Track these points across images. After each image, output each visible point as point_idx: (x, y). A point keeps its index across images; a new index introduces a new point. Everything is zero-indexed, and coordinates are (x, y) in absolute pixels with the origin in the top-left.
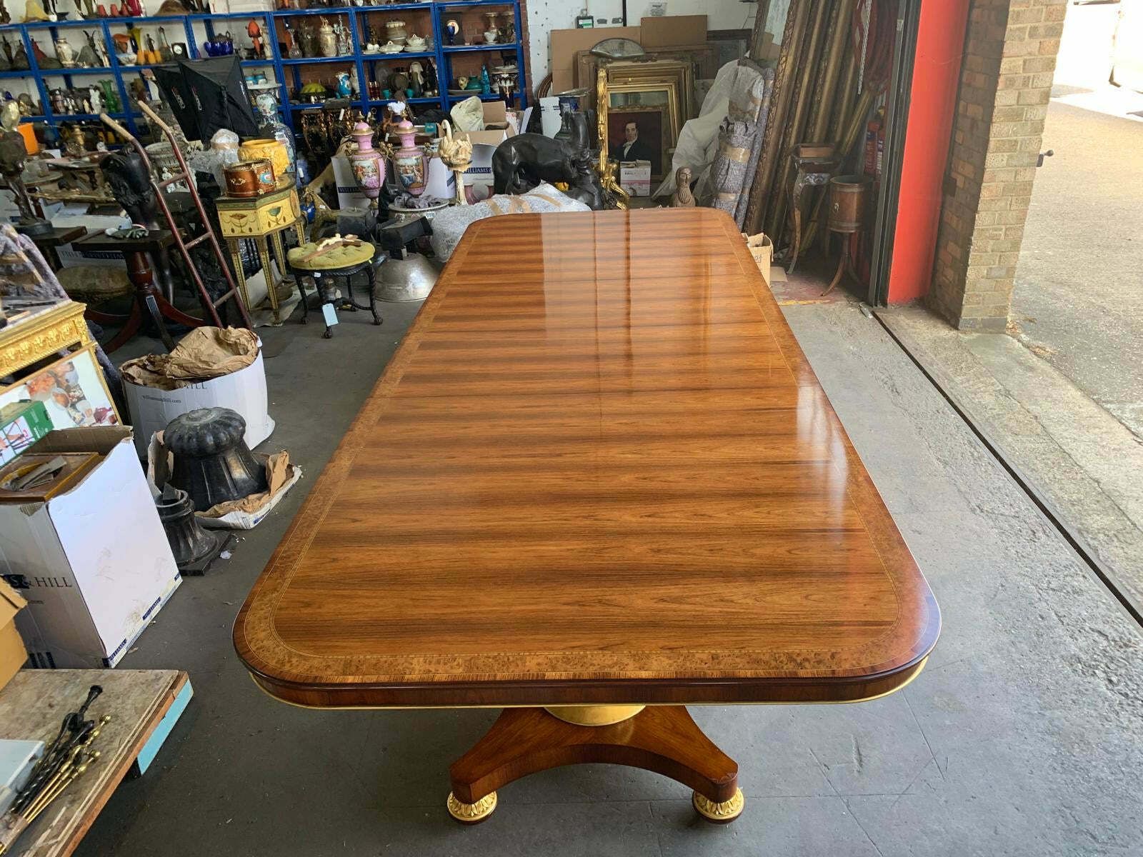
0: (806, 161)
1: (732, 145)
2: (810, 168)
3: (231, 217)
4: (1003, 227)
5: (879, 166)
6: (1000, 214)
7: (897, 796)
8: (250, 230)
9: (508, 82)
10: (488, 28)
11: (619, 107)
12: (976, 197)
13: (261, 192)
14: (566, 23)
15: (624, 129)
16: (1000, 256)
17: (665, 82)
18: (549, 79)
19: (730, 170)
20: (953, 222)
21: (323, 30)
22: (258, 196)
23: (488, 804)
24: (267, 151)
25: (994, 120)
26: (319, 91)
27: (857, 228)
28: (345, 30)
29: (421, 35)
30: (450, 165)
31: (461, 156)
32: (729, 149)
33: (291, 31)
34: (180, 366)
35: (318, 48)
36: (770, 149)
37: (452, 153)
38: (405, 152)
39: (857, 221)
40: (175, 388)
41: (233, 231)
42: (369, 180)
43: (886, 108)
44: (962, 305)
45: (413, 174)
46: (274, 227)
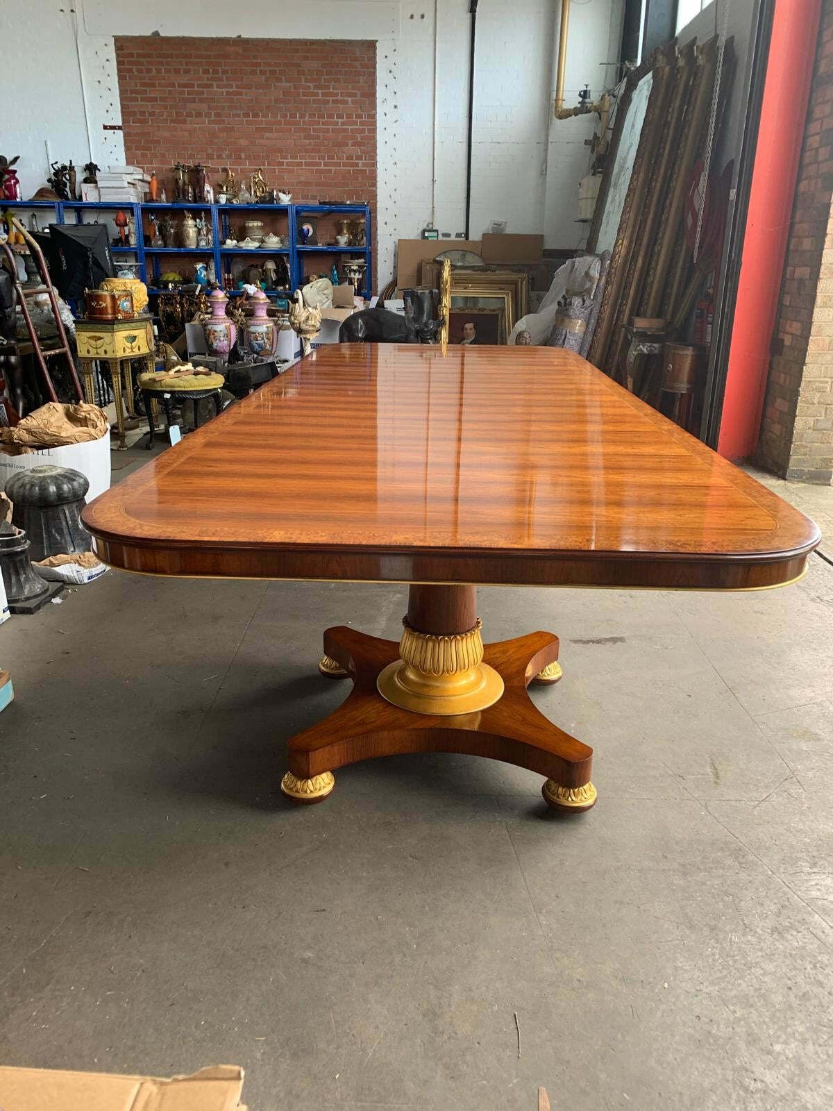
0: (640, 330)
1: (569, 317)
2: (644, 337)
3: (89, 338)
4: (829, 380)
5: (708, 339)
6: (827, 368)
7: (757, 802)
8: (106, 352)
9: (357, 274)
10: (340, 233)
11: (459, 309)
12: (804, 351)
13: (120, 317)
14: (413, 233)
15: (463, 329)
16: (827, 408)
17: (503, 289)
18: (394, 284)
19: (567, 340)
20: (781, 378)
21: (186, 222)
22: (114, 321)
23: (322, 784)
24: (129, 286)
25: (821, 276)
26: (176, 279)
27: (687, 389)
28: (206, 225)
29: (276, 234)
30: (300, 331)
31: (310, 322)
32: (567, 321)
33: (156, 223)
34: (28, 431)
35: (180, 239)
36: (604, 325)
38: (256, 320)
39: (689, 382)
40: (20, 454)
41: (88, 352)
42: (219, 344)
43: (716, 287)
44: (789, 455)
45: (262, 342)
46: (128, 353)
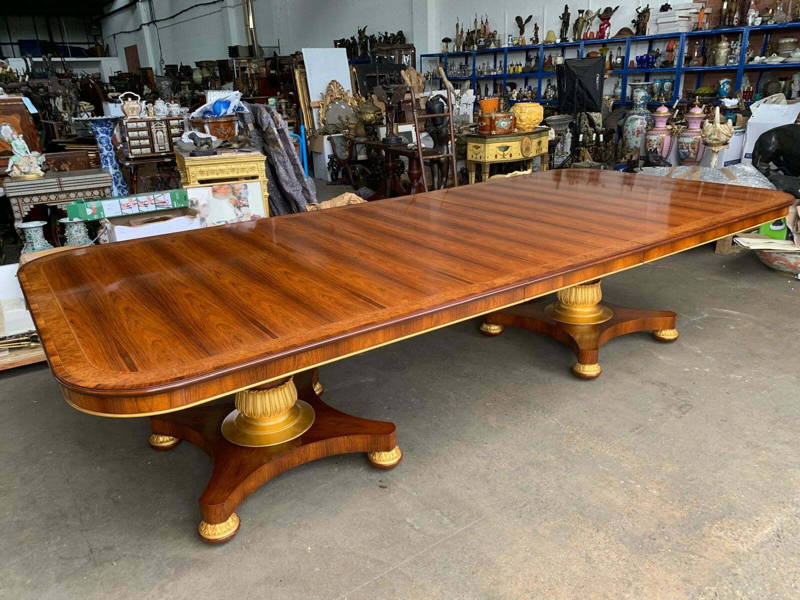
3: (473, 147)
8: (481, 157)
13: (495, 133)
21: (719, 45)
22: (489, 136)
35: (713, 58)
37: (709, 133)
41: (472, 156)
45: (687, 151)
46: (500, 159)
